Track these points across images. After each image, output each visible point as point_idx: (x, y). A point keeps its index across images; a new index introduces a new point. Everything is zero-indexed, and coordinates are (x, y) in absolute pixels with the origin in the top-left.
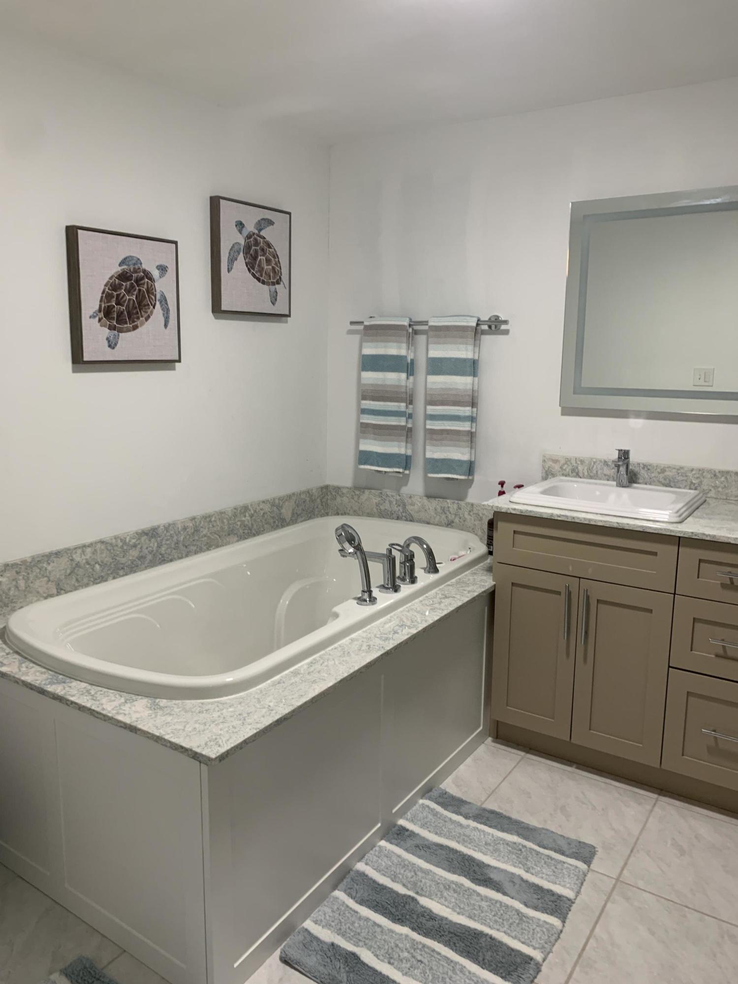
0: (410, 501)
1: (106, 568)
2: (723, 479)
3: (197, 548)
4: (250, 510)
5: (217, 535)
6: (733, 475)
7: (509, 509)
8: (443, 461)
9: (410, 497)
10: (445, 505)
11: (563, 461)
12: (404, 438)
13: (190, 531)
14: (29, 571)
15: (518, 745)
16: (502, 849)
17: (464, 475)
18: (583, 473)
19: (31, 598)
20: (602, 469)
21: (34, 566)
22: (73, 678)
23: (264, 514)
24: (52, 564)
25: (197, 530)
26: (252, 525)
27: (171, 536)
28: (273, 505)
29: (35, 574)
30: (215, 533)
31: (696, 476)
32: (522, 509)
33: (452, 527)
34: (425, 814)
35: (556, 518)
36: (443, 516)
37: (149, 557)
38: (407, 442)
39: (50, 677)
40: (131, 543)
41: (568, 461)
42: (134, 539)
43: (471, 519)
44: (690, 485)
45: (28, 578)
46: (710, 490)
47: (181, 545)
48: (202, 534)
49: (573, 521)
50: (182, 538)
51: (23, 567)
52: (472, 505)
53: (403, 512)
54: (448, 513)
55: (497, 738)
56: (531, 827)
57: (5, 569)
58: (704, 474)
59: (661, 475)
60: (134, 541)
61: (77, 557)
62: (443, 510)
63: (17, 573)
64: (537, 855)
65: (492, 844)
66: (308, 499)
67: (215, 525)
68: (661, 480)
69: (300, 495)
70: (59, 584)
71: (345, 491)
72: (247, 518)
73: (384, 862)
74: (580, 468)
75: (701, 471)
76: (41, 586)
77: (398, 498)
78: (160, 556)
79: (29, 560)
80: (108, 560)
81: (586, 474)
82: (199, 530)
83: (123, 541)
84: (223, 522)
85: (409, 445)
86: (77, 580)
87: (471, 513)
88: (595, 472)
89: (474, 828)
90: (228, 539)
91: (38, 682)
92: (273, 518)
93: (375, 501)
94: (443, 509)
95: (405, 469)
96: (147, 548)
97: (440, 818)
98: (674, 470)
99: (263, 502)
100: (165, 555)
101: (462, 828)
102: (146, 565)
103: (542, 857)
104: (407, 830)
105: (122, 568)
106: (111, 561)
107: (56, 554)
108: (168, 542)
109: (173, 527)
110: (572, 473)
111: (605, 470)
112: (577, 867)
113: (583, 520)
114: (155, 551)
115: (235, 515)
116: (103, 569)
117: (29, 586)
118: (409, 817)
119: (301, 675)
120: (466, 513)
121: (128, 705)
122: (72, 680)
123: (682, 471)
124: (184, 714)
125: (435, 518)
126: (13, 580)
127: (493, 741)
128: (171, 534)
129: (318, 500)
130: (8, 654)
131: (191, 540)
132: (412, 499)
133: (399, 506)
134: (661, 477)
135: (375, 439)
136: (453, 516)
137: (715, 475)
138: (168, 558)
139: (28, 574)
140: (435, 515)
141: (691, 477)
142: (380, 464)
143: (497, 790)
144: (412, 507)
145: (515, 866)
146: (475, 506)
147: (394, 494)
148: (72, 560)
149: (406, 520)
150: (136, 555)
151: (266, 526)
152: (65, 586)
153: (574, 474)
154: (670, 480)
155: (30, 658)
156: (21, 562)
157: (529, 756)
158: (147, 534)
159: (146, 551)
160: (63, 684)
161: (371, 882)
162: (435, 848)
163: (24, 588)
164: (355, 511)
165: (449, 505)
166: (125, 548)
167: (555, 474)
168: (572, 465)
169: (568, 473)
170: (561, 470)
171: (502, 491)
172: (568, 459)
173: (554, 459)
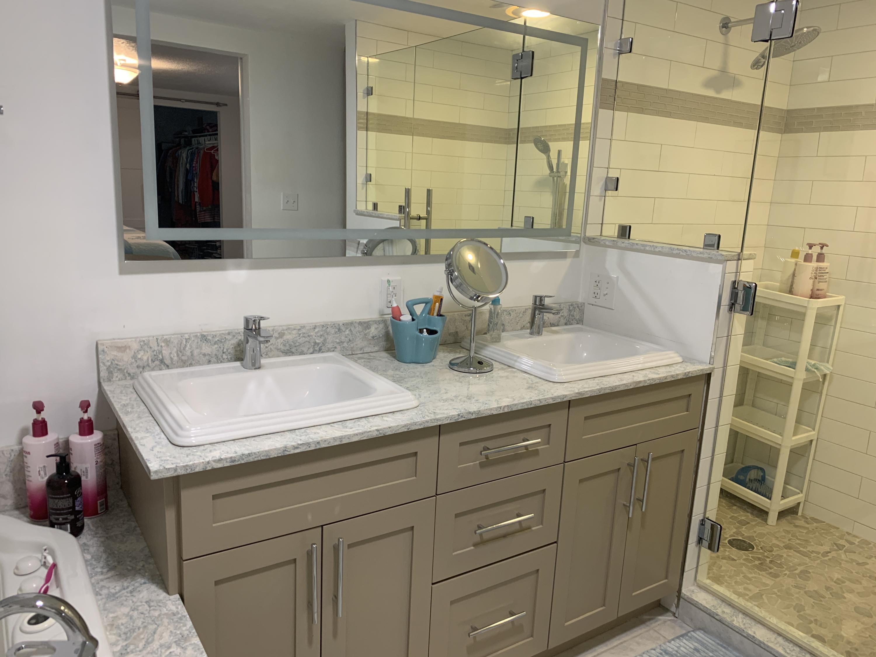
2: (347, 332)
6: (357, 325)
7: (208, 462)
11: (135, 346)
18: (171, 359)
20: (199, 347)
31: (319, 334)
32: (232, 455)
35: (292, 452)
41: (144, 344)
44: (314, 346)
46: (336, 348)
49: (318, 447)
58: (328, 330)
59: (279, 340)
68: (279, 347)
74: (166, 352)
75: (325, 326)
81: (175, 358)
88: (188, 353)
98: (294, 332)
110: (153, 361)
111: (204, 348)
113: (332, 441)
123: (304, 331)
134: (279, 344)
137: (339, 329)
141: (314, 337)
153: (157, 362)
154: (290, 345)
167: (124, 369)
168: (153, 350)
169: (146, 364)
170: (133, 360)
171: (40, 419)
172: (144, 341)
173: (120, 345)
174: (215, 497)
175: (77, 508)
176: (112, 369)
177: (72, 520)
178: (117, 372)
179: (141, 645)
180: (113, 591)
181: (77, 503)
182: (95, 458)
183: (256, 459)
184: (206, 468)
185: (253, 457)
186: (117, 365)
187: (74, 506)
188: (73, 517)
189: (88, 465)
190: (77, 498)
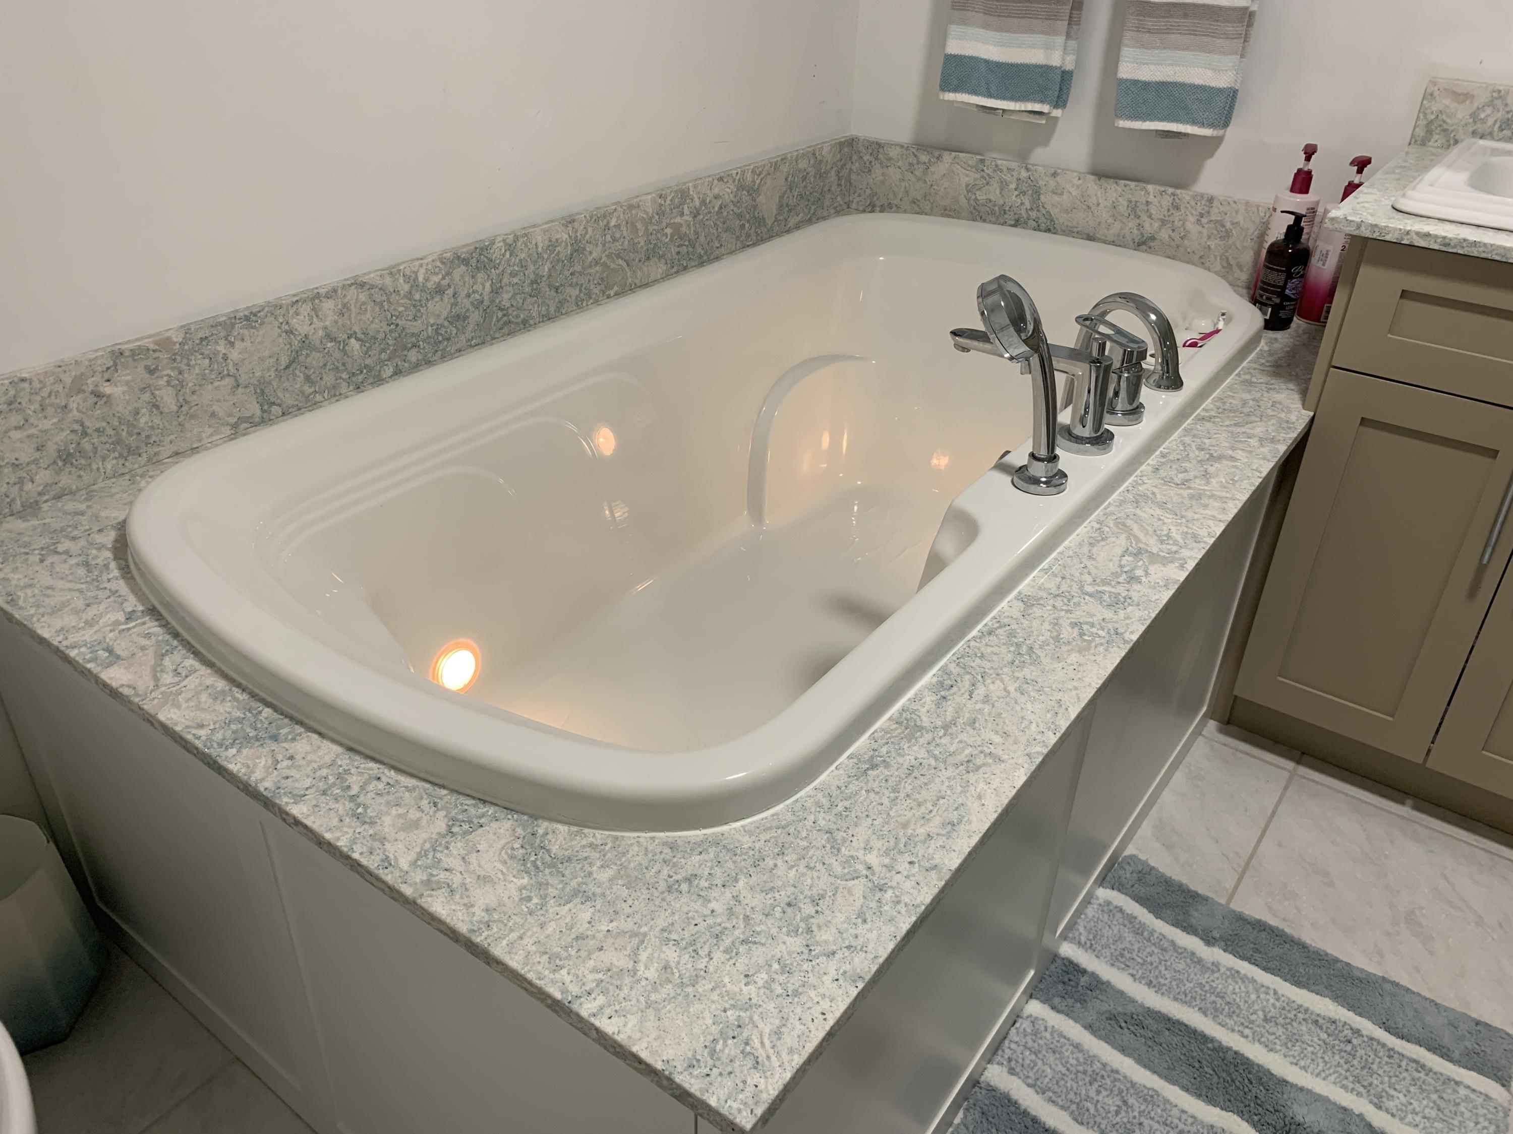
0: (1052, 183)
1: (376, 348)
3: (580, 290)
4: (692, 200)
5: (622, 259)
8: (1162, 88)
9: (1055, 175)
10: (1141, 197)
11: (1483, 97)
12: (1063, 25)
13: (564, 251)
14: (183, 366)
15: (1276, 742)
16: (1306, 1037)
17: (1212, 125)
19: (195, 431)
21: (193, 351)
22: (301, 723)
23: (721, 208)
24: (238, 344)
25: (578, 249)
26: (696, 233)
27: (523, 266)
28: (741, 187)
29: (197, 370)
30: (619, 256)
32: (1450, 235)
33: (1150, 250)
34: (1116, 929)
36: (1132, 224)
37: (475, 317)
38: (1068, 36)
39: (238, 714)
40: (429, 285)
41: (1498, 97)
42: (436, 274)
43: (1200, 233)
45: (182, 384)
47: (544, 285)
48: (590, 259)
50: (546, 269)
51: (164, 356)
52: (1211, 200)
53: (1032, 209)
54: (1144, 217)
55: (1228, 722)
56: (1357, 973)
57: (115, 364)
60: (436, 279)
61: (301, 324)
62: (1134, 209)
63: (151, 371)
64: (1390, 1057)
65: (1281, 1021)
66: (812, 171)
67: (617, 235)
69: (796, 161)
70: (263, 392)
71: (894, 153)
72: (686, 218)
73: (1050, 1067)
76: (219, 401)
77: (1024, 174)
78: (500, 314)
79: (178, 338)
80: (378, 326)
82: (584, 249)
83: (411, 279)
84: (635, 229)
85: (1072, 44)
86: (308, 379)
87: (1204, 220)
89: (1230, 969)
90: (645, 269)
91: (202, 733)
92: (740, 216)
93: (964, 180)
94: (1133, 207)
95: (1056, 106)
96: (469, 296)
97: (1149, 940)
99: (721, 179)
100: (510, 311)
101: (1203, 973)
102: (469, 335)
103: (1404, 1064)
104: (1084, 972)
105: (414, 346)
106: (386, 329)
107: (247, 318)
108: (516, 280)
109: (526, 245)
110: (1501, 129)
112: (1488, 1098)
114: (486, 303)
115: (661, 213)
116: (369, 349)
117: (186, 402)
118: (1083, 939)
119: (928, 737)
120: (1192, 219)
121: (457, 847)
122: (299, 729)
124: (625, 892)
125: (1109, 226)
126: (143, 390)
127: (1221, 731)
128: (521, 260)
129: (833, 173)
130: (130, 617)
131: (567, 273)
132: (1058, 179)
133: (1024, 193)
135: (986, 26)
136: (1156, 225)
138: (517, 317)
139: (181, 373)
140: (1110, 221)
142: (993, 89)
143: (1254, 862)
144: (1056, 198)
145: (1344, 1087)
146: (1215, 204)
147: (1013, 165)
148: (289, 332)
149: (1037, 229)
150: (445, 314)
151: (724, 235)
152: (280, 395)
153: (1508, 132)
155: (186, 635)
156: (157, 343)
157: (1303, 770)
158: (466, 262)
159: (467, 303)
160: (274, 746)
161: (1029, 1123)
162: (1154, 1026)
163: (175, 408)
164: (914, 202)
165: (1151, 198)
166: (417, 296)
167: (1452, 131)
168: (1508, 109)
169: (1489, 130)
170: (1471, 120)
171: (1306, 169)
172: (1500, 91)
173: (1459, 90)
174: (1404, 294)
175: (1287, 292)
176: (1433, 127)
177: (1276, 304)
178: (1439, 134)
179: (1227, 423)
180: (1254, 380)
181: (1289, 285)
182: (1344, 241)
183: (1483, 255)
184: (1402, 239)
185: (1481, 249)
186: (1444, 121)
187: (1284, 287)
188: (1278, 301)
189: (1331, 248)
190: (1292, 278)
